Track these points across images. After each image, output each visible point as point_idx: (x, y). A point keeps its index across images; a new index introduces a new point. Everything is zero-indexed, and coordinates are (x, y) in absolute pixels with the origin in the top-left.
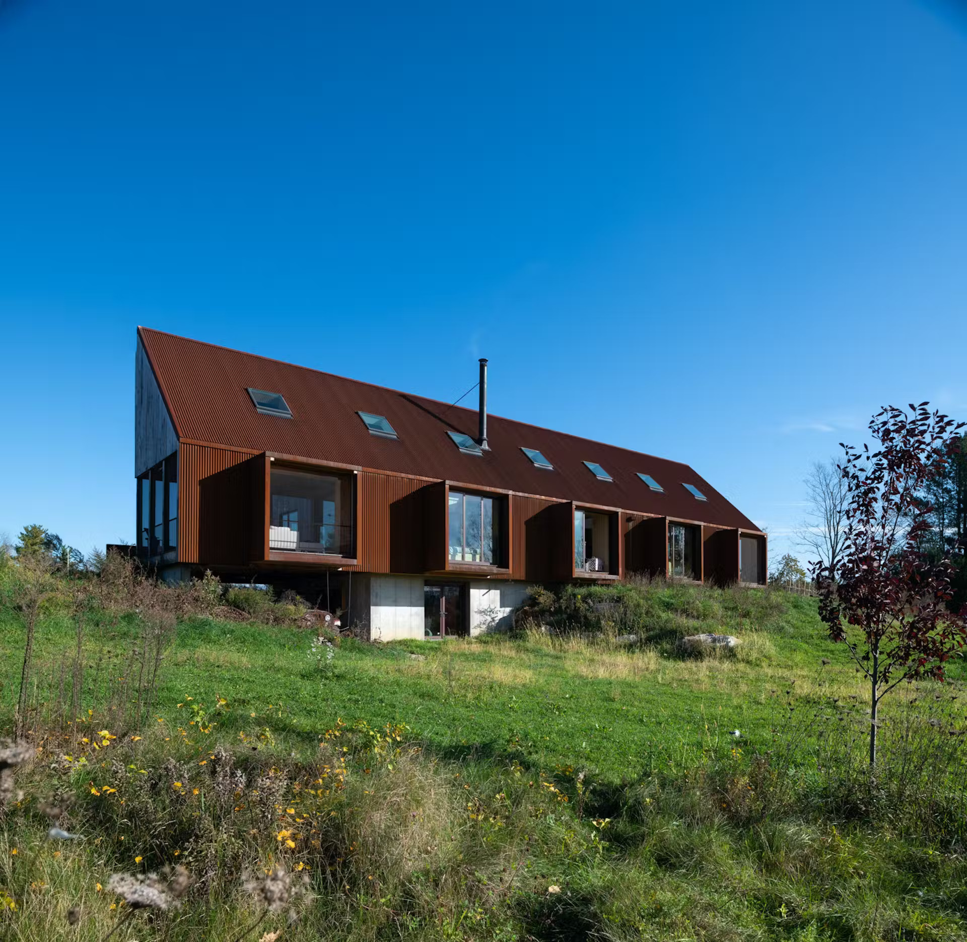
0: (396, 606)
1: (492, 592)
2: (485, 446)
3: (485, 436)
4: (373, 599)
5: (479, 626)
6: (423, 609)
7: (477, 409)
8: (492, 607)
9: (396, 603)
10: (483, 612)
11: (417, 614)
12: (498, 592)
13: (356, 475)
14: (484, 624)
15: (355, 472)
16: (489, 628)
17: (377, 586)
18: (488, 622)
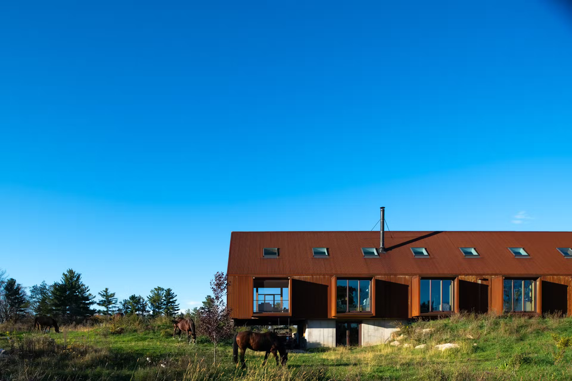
4: (309, 330)
6: (335, 334)
9: (320, 331)
11: (332, 336)
17: (310, 324)
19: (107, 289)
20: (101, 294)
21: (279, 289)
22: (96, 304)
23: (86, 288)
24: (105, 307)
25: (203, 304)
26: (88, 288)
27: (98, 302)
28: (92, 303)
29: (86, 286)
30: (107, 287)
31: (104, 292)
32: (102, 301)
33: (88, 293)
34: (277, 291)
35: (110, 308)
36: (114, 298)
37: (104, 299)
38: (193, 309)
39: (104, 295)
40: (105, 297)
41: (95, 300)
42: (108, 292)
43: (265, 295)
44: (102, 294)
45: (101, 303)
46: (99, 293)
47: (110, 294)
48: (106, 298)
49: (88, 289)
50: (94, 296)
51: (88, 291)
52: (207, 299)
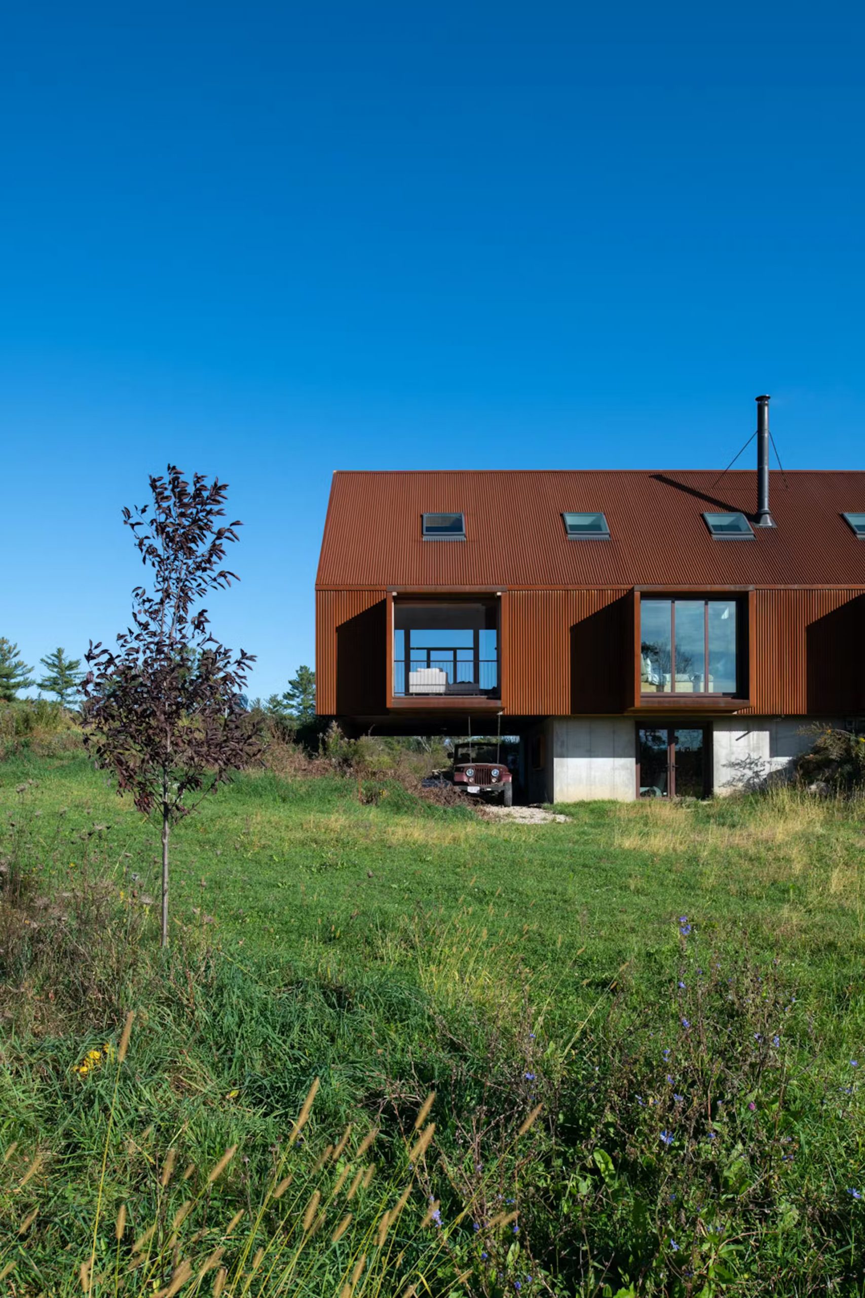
0: (590, 757)
1: (754, 735)
2: (768, 522)
3: (766, 508)
4: (557, 749)
5: (729, 783)
6: (633, 760)
7: (754, 468)
8: (754, 756)
9: (590, 753)
10: (738, 764)
11: (624, 767)
12: (767, 734)
13: (500, 597)
14: (740, 780)
15: (499, 594)
16: (748, 785)
17: (560, 732)
18: (746, 778)
19: (60, 651)
20: (47, 663)
21: (470, 632)
22: (35, 686)
23: (10, 647)
24: (58, 693)
25: (290, 686)
26: (14, 648)
27: (39, 681)
28: (26, 684)
29: (11, 643)
30: (62, 647)
31: (53, 658)
32: (49, 679)
33: (14, 661)
34: (464, 637)
35: (69, 695)
36: (79, 671)
37: (54, 675)
38: (268, 698)
39: (54, 665)
40: (56, 670)
41: (31, 676)
42: (63, 656)
43: (429, 650)
44: (50, 661)
45: (47, 683)
46: (42, 660)
47: (66, 663)
48: (57, 672)
49: (16, 651)
50: (29, 667)
51: (15, 655)
52: (299, 675)
